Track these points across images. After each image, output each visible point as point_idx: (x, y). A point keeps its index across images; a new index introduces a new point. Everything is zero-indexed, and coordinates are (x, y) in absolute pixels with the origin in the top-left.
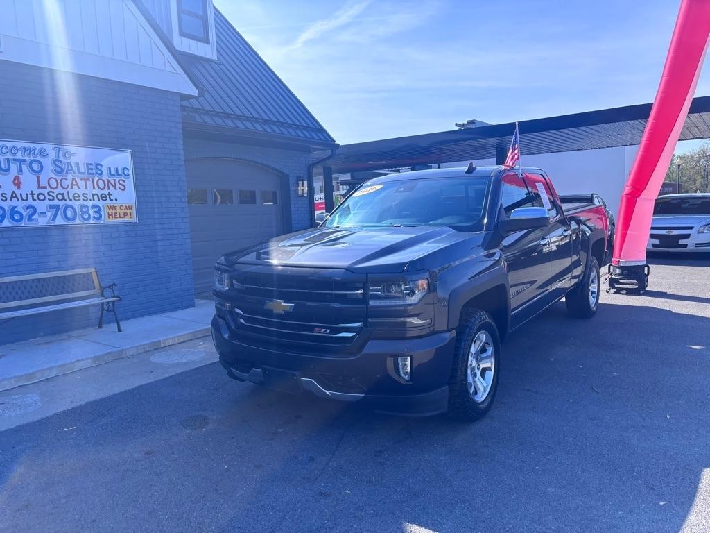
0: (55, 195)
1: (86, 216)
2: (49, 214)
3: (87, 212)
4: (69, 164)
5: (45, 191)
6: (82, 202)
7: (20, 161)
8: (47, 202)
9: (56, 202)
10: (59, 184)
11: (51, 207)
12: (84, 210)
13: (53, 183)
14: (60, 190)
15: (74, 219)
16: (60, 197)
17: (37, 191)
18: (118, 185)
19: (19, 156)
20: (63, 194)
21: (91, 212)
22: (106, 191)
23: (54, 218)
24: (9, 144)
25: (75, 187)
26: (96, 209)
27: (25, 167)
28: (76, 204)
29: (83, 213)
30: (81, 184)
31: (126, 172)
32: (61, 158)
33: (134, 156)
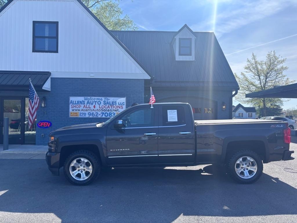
0: (103, 110)
1: (111, 116)
2: (101, 115)
3: (111, 114)
4: (108, 102)
5: (101, 109)
6: (110, 112)
7: (96, 102)
8: (101, 112)
9: (103, 112)
10: (105, 107)
11: (102, 113)
12: (110, 114)
13: (103, 107)
14: (104, 109)
15: (107, 116)
16: (104, 110)
17: (99, 109)
18: (121, 107)
19: (96, 100)
20: (105, 110)
21: (112, 114)
22: (117, 109)
23: (102, 116)
24: (94, 98)
25: (109, 108)
26: (113, 114)
27: (97, 103)
28: (108, 112)
29: (110, 115)
30: (110, 107)
31: (123, 104)
32: (106, 101)
33: (127, 99)
